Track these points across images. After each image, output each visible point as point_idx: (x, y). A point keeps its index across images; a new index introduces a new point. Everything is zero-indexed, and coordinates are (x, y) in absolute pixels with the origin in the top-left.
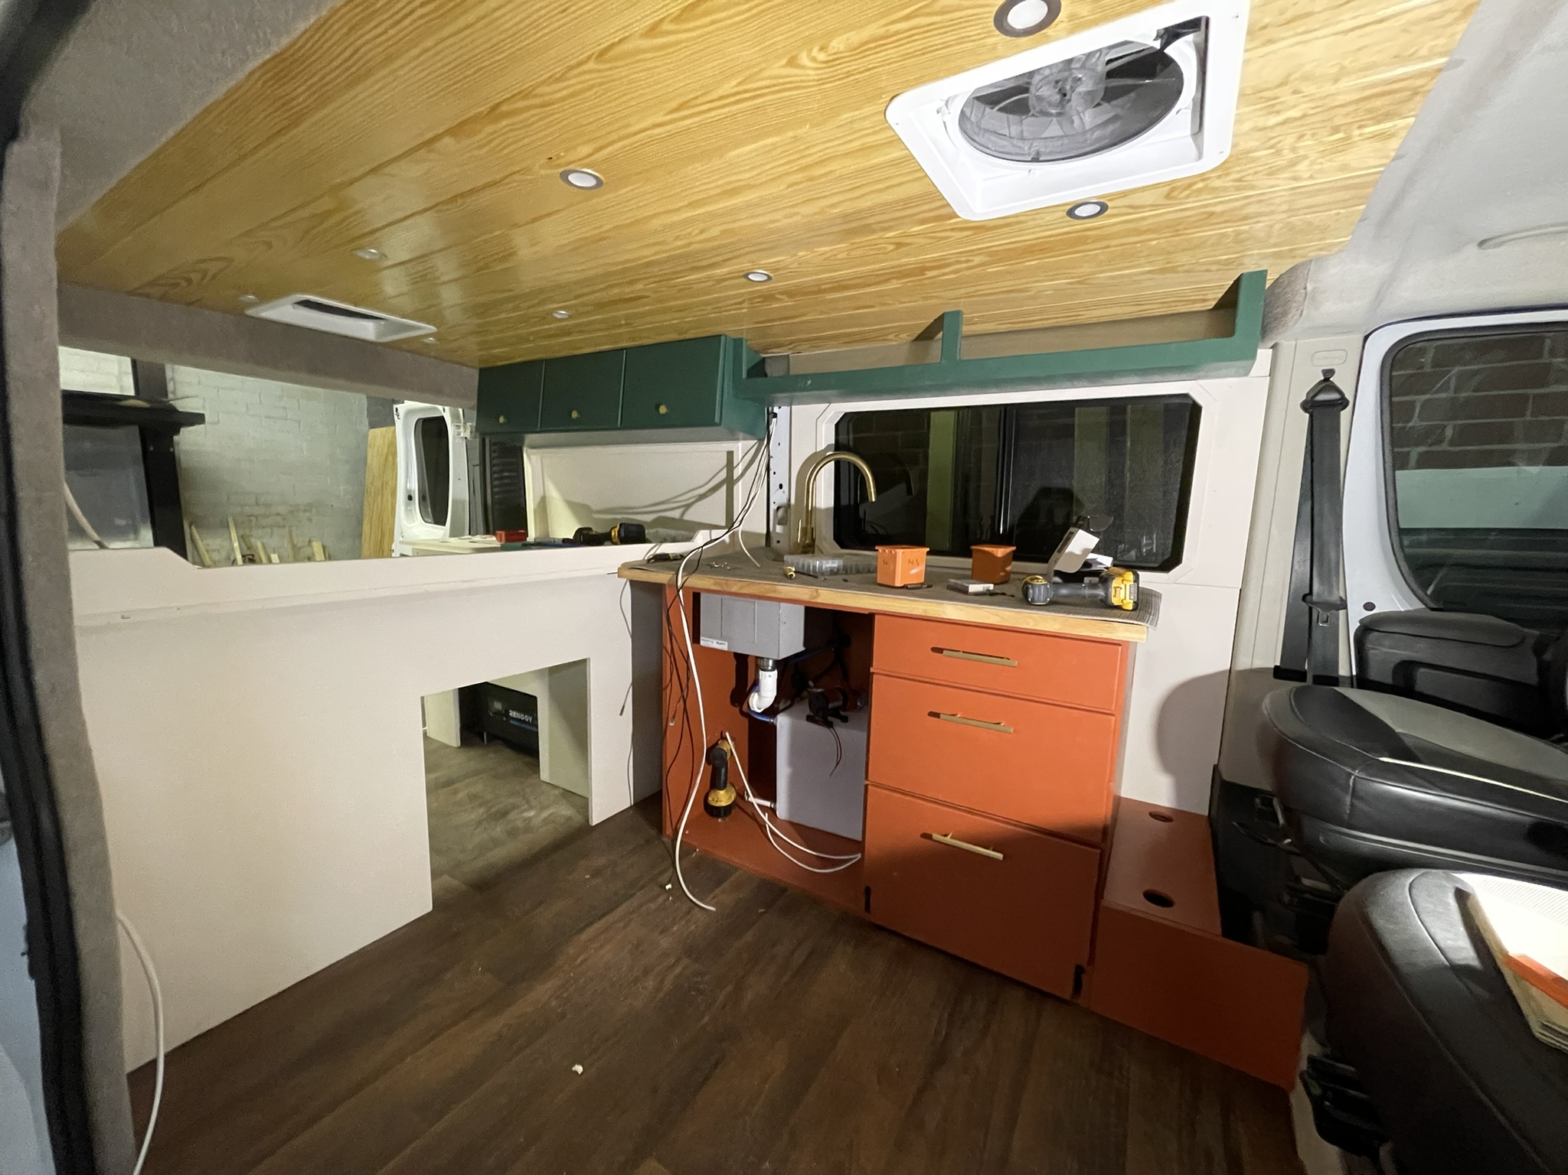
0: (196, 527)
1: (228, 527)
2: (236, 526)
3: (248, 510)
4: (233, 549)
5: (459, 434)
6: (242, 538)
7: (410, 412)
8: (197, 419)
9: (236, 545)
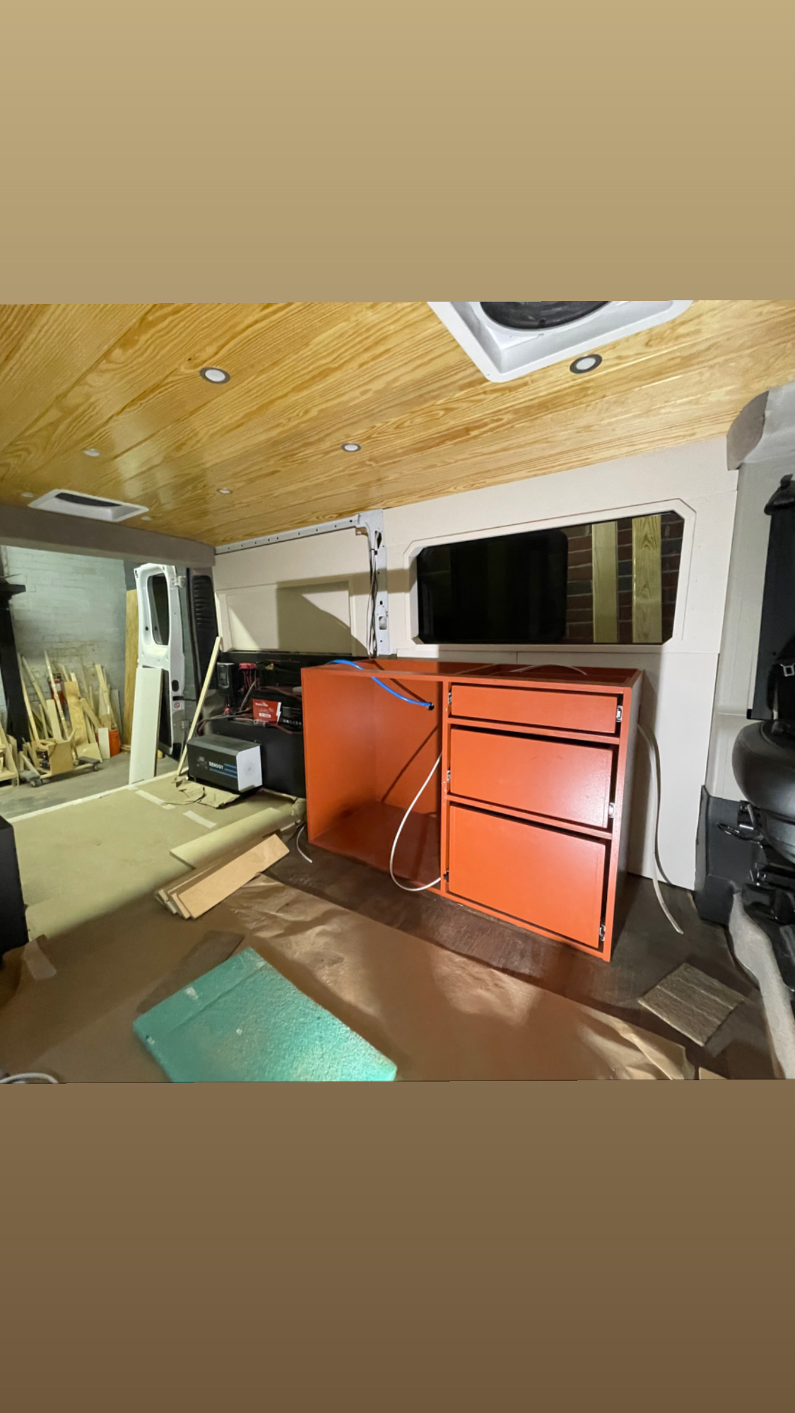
0: (26, 657)
1: (43, 656)
2: (49, 656)
3: (55, 646)
4: (47, 671)
5: (173, 584)
6: (53, 663)
7: (144, 572)
8: (21, 588)
9: (49, 667)
